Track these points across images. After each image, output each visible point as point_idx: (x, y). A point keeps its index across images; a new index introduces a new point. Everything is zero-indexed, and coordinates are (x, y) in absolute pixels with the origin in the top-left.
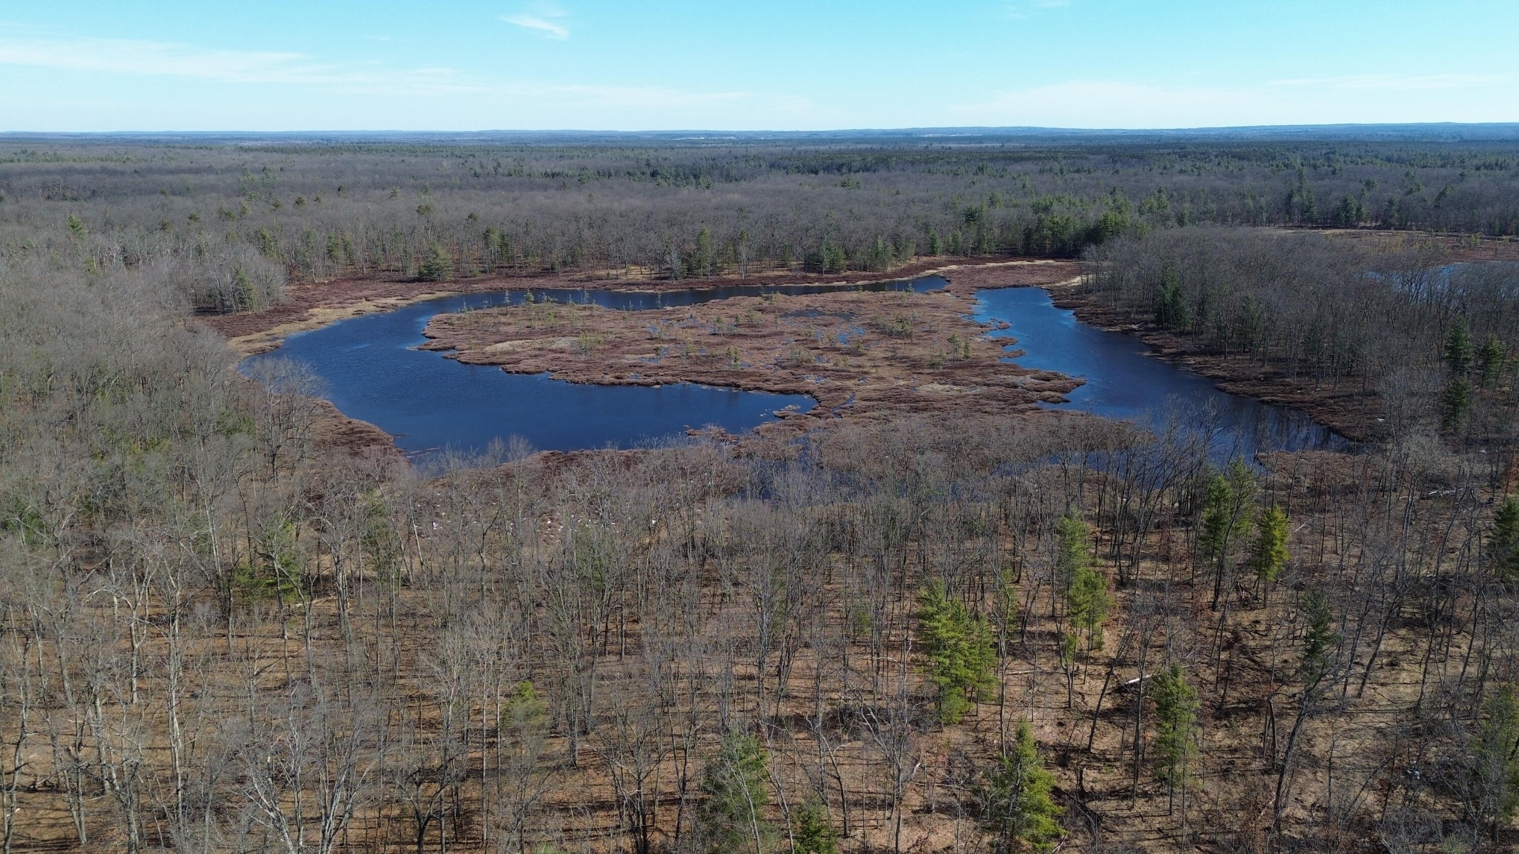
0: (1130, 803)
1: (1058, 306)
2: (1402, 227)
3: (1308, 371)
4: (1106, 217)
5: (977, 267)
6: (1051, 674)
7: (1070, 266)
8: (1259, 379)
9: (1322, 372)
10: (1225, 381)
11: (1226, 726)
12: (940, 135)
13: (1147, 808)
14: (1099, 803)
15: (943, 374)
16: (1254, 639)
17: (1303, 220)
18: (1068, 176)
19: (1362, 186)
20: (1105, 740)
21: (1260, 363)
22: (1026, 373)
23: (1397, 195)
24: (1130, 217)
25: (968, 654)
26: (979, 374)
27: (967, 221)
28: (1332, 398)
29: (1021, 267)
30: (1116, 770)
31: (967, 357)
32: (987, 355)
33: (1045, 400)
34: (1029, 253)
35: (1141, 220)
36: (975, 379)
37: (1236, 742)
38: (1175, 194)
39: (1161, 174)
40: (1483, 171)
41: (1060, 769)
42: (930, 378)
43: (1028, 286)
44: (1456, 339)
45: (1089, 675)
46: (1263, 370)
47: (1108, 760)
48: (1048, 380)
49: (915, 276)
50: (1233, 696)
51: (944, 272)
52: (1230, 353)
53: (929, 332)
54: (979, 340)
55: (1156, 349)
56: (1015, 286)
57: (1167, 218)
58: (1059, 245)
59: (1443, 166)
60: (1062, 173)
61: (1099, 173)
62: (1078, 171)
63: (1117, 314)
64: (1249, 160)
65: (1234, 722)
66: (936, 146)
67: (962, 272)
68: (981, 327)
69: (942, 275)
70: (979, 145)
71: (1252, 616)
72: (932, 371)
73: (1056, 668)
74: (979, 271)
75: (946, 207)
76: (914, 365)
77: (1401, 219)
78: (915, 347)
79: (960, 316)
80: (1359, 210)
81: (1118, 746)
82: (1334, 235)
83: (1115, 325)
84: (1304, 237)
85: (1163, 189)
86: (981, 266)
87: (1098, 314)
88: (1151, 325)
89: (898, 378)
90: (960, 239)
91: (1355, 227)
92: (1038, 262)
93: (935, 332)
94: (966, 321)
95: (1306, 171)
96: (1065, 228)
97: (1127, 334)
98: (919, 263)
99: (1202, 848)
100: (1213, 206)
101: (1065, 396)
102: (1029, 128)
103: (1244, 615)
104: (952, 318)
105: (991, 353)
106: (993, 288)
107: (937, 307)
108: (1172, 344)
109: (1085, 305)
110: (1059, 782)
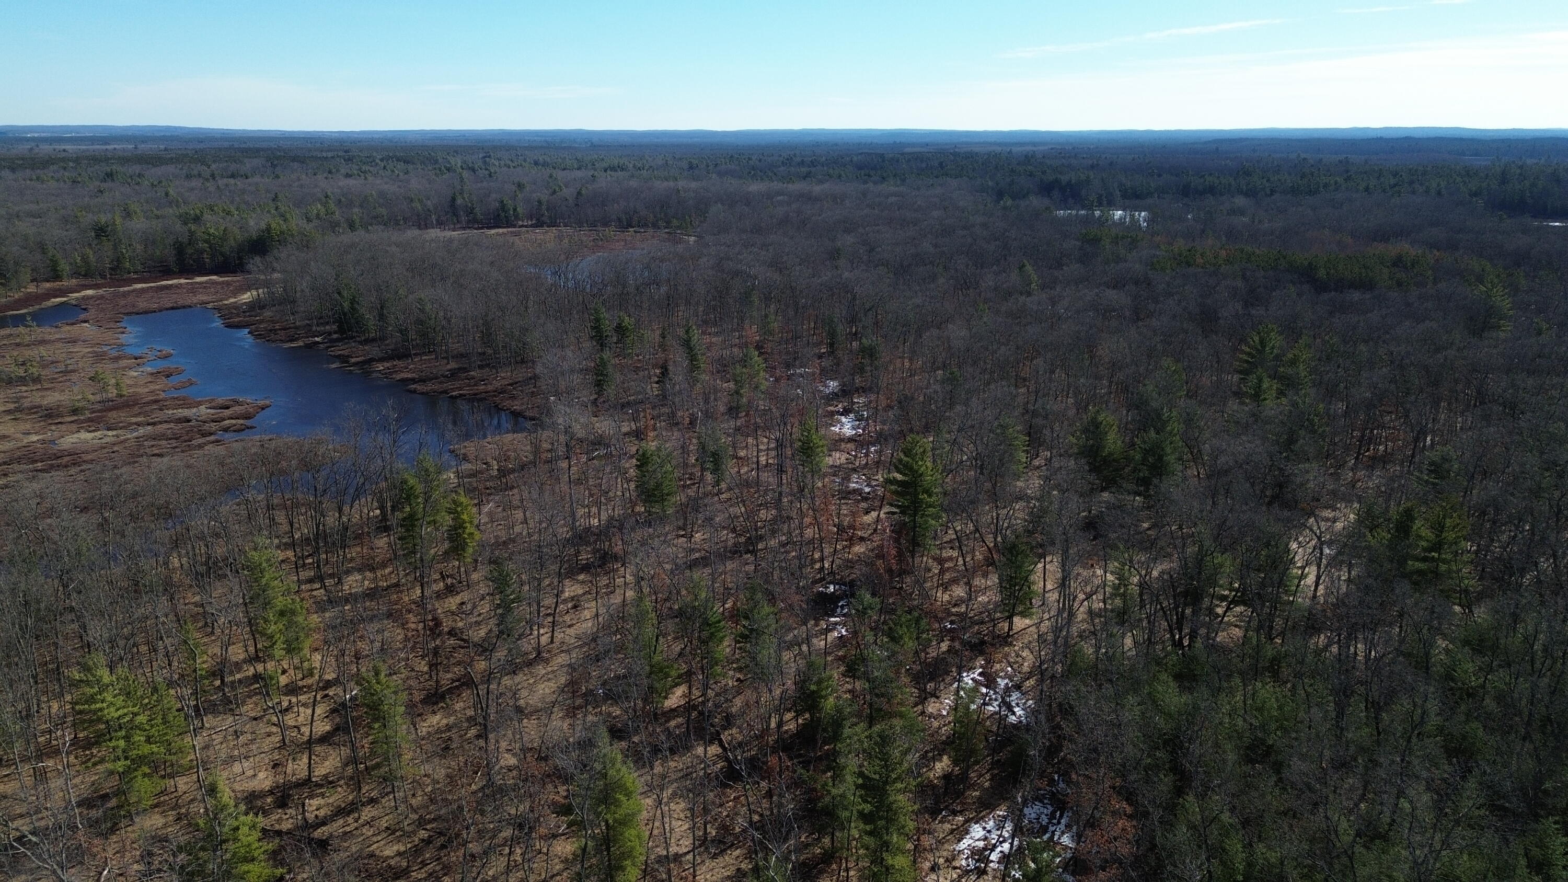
0: (356, 815)
1: (229, 326)
2: (553, 224)
3: (489, 363)
4: (269, 226)
5: (121, 289)
6: (261, 717)
7: (238, 281)
8: (447, 376)
9: (500, 363)
10: (416, 383)
11: (442, 707)
12: (49, 135)
13: (375, 813)
14: (324, 828)
15: (90, 420)
16: (462, 619)
17: (469, 222)
18: (221, 182)
19: (514, 188)
20: (327, 763)
21: (446, 361)
22: (200, 404)
23: (544, 195)
24: (296, 222)
25: (148, 728)
26: (140, 413)
27: (98, 236)
28: (511, 385)
29: (178, 286)
30: (340, 789)
31: (121, 396)
32: (147, 390)
33: (226, 430)
34: (185, 270)
35: (309, 227)
36: (134, 420)
37: (452, 718)
38: (343, 199)
39: (326, 178)
40: (609, 172)
41: (280, 811)
42: (75, 426)
43: (190, 307)
44: (598, 320)
45: (303, 705)
46: (449, 367)
47: (331, 782)
48: (227, 408)
49: (38, 307)
50: (446, 678)
51: (77, 299)
52: (416, 354)
53: (66, 372)
54: (135, 374)
55: (344, 359)
56: (172, 308)
57: (338, 224)
58: (221, 259)
59: (579, 169)
60: (214, 179)
61: (257, 179)
62: (233, 176)
63: (297, 328)
64: (413, 163)
65: (450, 703)
66: (46, 148)
67: (102, 297)
68: (136, 359)
69: (74, 303)
70: (104, 147)
71: (458, 599)
72: (76, 418)
73: (265, 710)
74: (125, 295)
75: (65, 220)
76: (50, 415)
77: (550, 217)
78: (48, 393)
79: (105, 349)
80: (515, 210)
81: (340, 765)
82: (498, 234)
83: (296, 340)
84: (467, 238)
85: (329, 194)
86: (126, 289)
87: (276, 330)
88: (335, 336)
89: (29, 434)
90: (92, 258)
91: (515, 226)
92: (199, 279)
93: (73, 371)
94: (114, 353)
95: (465, 174)
96: (224, 238)
97: (311, 348)
98: (40, 291)
99: (428, 827)
100: (383, 211)
101: (248, 423)
102: (168, 128)
103: (452, 601)
104: (95, 352)
105: (152, 387)
106: (146, 312)
107: (74, 341)
108: (359, 352)
109: (261, 322)
110: (280, 825)
